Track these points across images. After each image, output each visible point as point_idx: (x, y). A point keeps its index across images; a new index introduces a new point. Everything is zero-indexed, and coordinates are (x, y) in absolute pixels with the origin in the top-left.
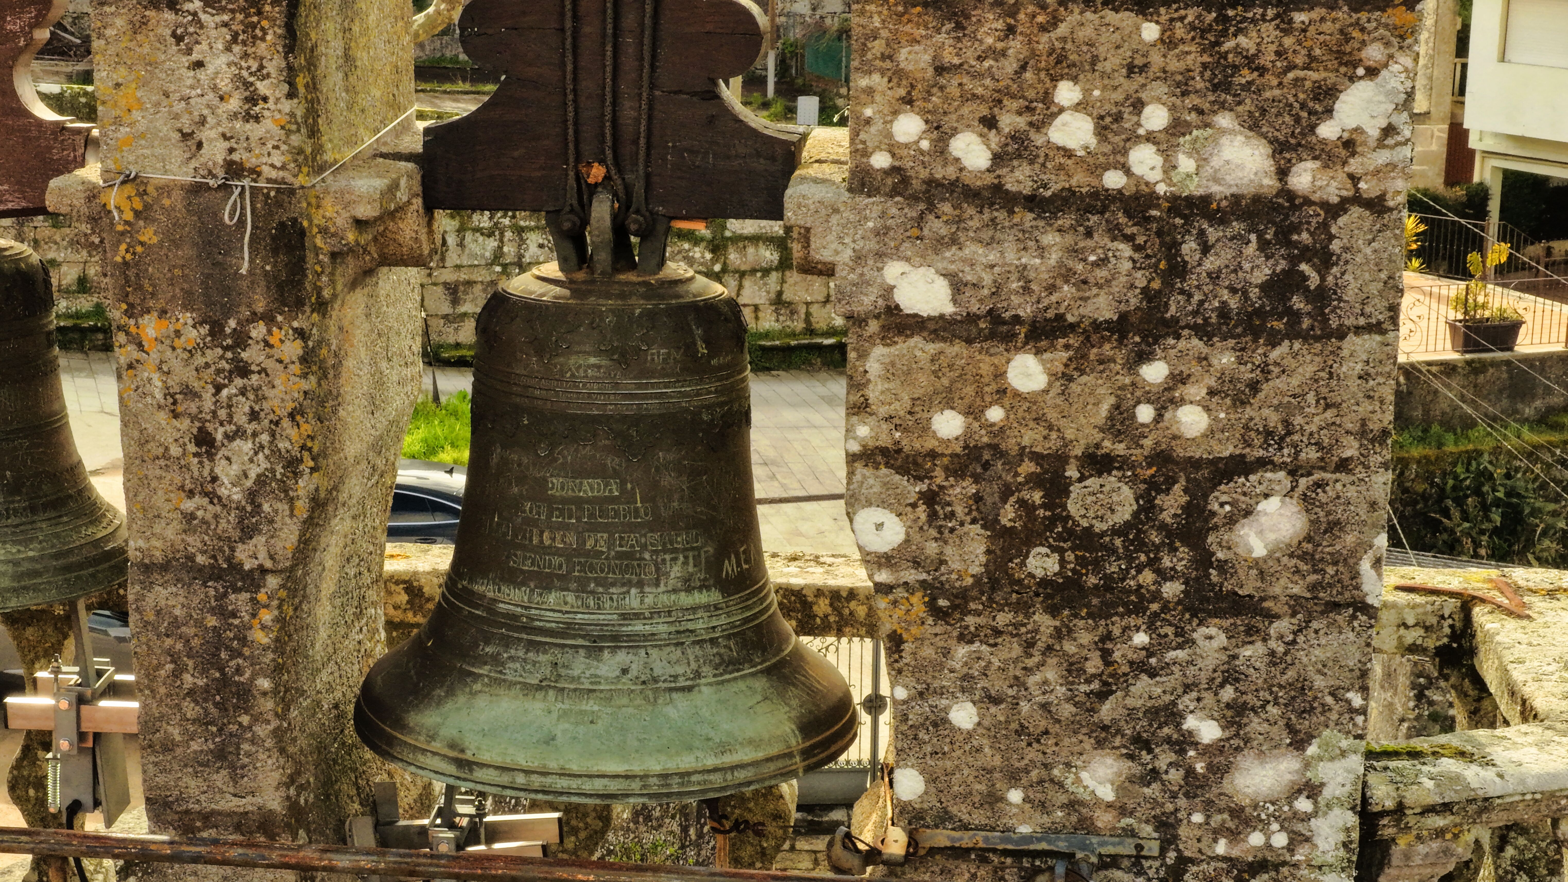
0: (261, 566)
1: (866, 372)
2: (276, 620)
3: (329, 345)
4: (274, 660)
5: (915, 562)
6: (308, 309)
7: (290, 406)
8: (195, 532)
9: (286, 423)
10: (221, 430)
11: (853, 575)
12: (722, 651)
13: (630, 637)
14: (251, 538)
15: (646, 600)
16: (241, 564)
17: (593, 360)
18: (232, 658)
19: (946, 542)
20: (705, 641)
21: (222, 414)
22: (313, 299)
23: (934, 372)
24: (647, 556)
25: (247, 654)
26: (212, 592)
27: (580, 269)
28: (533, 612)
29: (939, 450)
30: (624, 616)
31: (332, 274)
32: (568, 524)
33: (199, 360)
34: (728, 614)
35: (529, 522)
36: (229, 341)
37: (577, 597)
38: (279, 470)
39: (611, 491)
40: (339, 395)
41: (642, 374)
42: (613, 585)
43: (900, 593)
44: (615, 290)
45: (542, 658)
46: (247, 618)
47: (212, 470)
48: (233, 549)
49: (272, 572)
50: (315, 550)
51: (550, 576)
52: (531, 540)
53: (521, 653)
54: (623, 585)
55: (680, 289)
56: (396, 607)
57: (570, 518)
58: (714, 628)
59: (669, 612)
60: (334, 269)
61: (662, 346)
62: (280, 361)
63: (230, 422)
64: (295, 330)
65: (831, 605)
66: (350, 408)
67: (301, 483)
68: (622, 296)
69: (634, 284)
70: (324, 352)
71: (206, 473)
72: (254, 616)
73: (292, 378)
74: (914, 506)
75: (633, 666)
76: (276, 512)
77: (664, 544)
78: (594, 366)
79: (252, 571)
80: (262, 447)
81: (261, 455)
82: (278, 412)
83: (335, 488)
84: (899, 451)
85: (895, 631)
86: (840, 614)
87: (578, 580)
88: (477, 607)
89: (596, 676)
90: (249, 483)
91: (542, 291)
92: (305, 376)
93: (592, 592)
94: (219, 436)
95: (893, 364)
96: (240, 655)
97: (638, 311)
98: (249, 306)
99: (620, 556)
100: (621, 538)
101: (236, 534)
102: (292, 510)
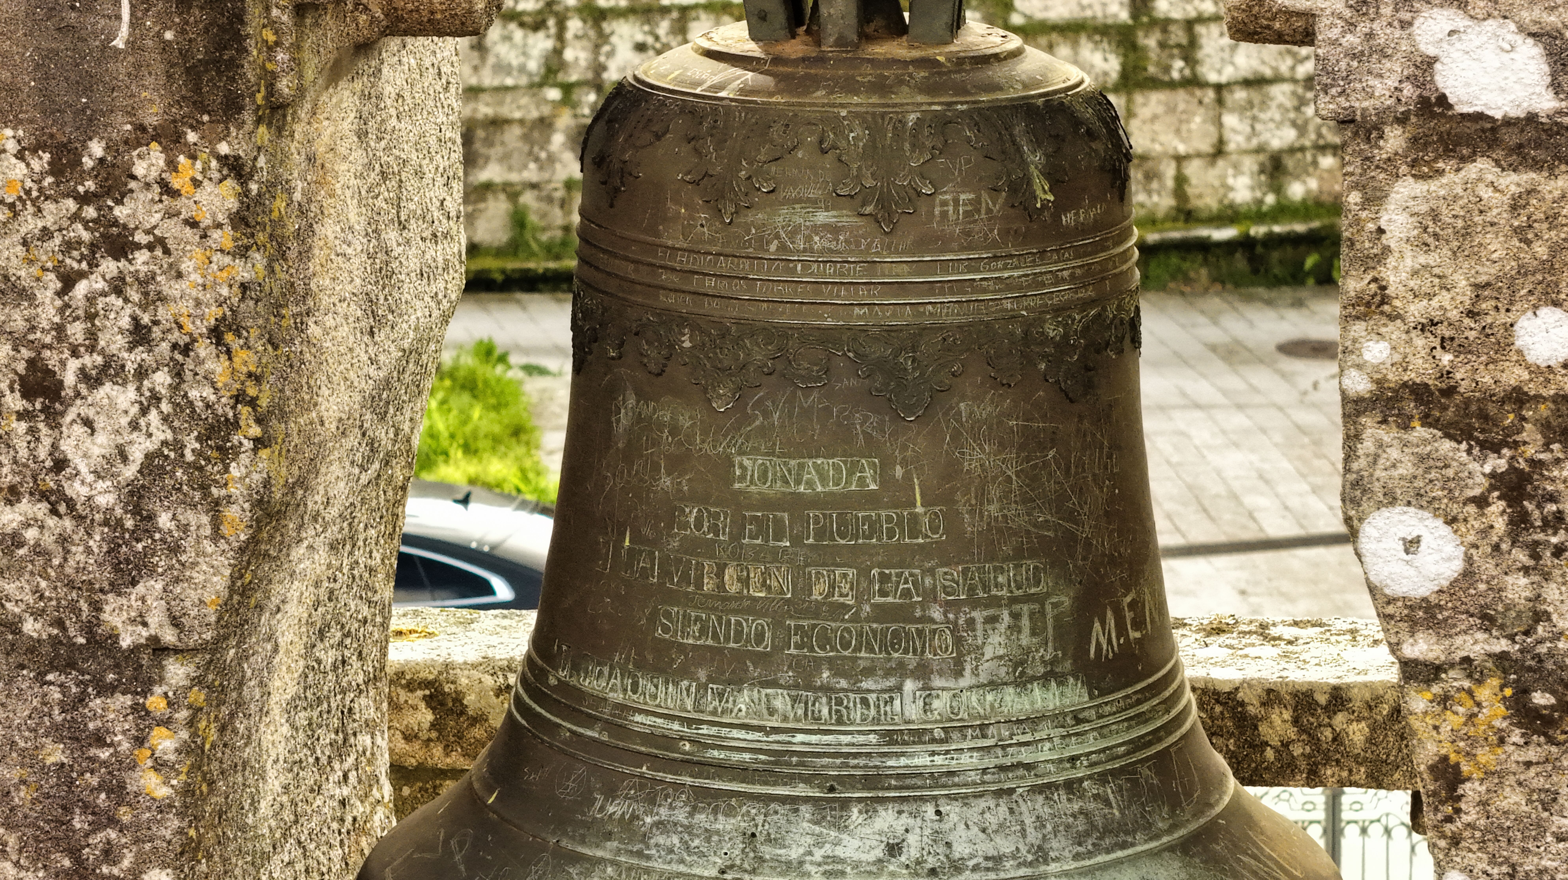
0: (154, 640)
1: (1381, 231)
2: (184, 750)
3: (290, 192)
4: (181, 832)
5: (1484, 617)
6: (248, 117)
7: (213, 313)
8: (20, 571)
9: (204, 349)
10: (73, 365)
11: (1336, 662)
12: (1092, 806)
13: (904, 778)
14: (134, 583)
15: (936, 704)
16: (114, 637)
17: (822, 217)
18: (96, 827)
19: (1547, 577)
20: (1051, 787)
21: (77, 331)
22: (259, 98)
23: (1517, 231)
24: (936, 613)
25: (126, 819)
26: (56, 694)
27: (793, 36)
28: (705, 730)
29: (1532, 389)
30: (890, 737)
31: (297, 47)
32: (775, 551)
33: (30, 224)
34: (1102, 732)
35: (693, 546)
36: (90, 185)
37: (795, 700)
38: (191, 444)
39: (862, 481)
40: (307, 293)
41: (923, 243)
42: (869, 672)
43: (1456, 680)
44: (866, 74)
45: (723, 823)
46: (125, 746)
47: (55, 446)
48: (97, 607)
49: (176, 651)
50: (260, 608)
51: (739, 656)
52: (699, 585)
53: (681, 815)
54: (888, 674)
55: (997, 73)
56: (409, 737)
57: (778, 537)
58: (1073, 759)
59: (983, 727)
60: (300, 38)
61: (965, 185)
62: (192, 224)
63: (91, 349)
64: (223, 160)
65: (1296, 721)
66: (329, 321)
67: (235, 471)
68: (881, 87)
69: (905, 63)
70: (280, 204)
71: (42, 452)
72: (140, 741)
73: (217, 257)
74: (1481, 502)
75: (912, 839)
76: (185, 528)
77: (972, 590)
78: (826, 227)
79: (136, 649)
80: (155, 398)
81: (153, 416)
82: (189, 327)
83: (302, 483)
84: (1450, 391)
85: (1445, 759)
86: (1314, 741)
87: (796, 664)
88: (590, 721)
89: (836, 860)
90: (130, 472)
91: (716, 79)
92: (242, 252)
93: (827, 689)
94: (70, 378)
95: (1434, 214)
96: (113, 821)
97: (912, 117)
98: (131, 113)
99: (883, 613)
100: (884, 578)
101: (103, 576)
102: (216, 524)
